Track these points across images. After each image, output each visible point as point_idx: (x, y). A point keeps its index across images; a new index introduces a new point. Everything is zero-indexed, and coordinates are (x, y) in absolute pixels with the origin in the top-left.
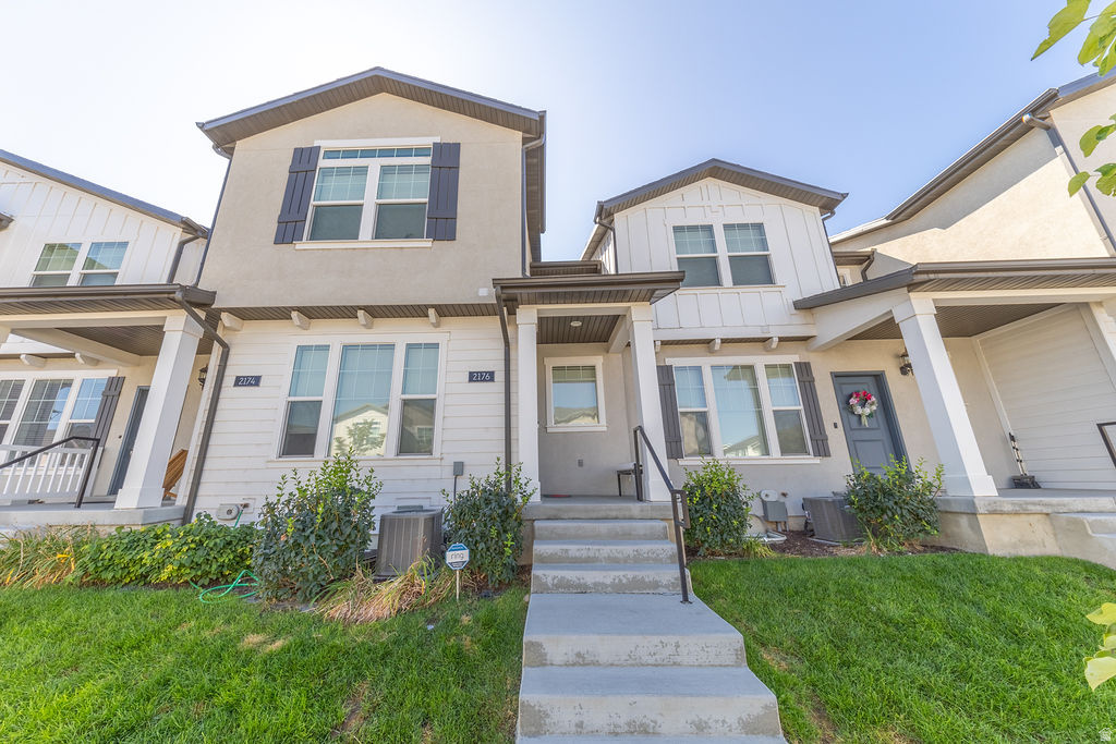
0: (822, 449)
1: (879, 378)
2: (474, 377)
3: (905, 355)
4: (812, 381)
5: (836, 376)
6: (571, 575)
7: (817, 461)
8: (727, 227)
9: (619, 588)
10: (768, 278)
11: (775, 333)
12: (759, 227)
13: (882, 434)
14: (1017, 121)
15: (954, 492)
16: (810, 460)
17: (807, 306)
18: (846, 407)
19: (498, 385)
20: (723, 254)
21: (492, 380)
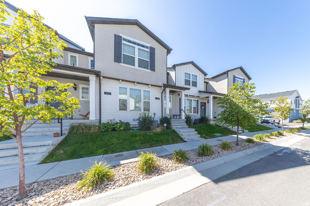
0: (198, 113)
1: (205, 103)
2: (156, 98)
3: (209, 100)
4: (198, 103)
5: (201, 102)
6: (177, 126)
7: (197, 114)
8: (192, 75)
9: (182, 128)
10: (196, 86)
11: (196, 95)
12: (196, 76)
13: (204, 111)
14: (226, 72)
15: (209, 118)
16: (196, 114)
17: (200, 92)
18: (201, 107)
19: (160, 100)
20: (191, 80)
21: (159, 99)
